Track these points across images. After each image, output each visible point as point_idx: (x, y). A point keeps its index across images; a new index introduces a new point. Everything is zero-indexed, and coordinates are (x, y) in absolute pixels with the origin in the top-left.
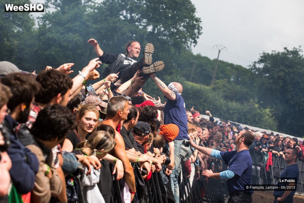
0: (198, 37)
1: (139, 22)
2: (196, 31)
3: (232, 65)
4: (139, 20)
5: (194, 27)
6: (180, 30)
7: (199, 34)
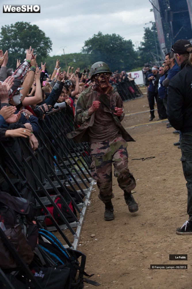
0: (51, 46)
1: (20, 51)
2: (49, 44)
3: (71, 54)
4: (19, 50)
5: (47, 42)
6: (41, 47)
7: (51, 44)
